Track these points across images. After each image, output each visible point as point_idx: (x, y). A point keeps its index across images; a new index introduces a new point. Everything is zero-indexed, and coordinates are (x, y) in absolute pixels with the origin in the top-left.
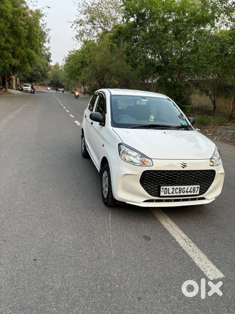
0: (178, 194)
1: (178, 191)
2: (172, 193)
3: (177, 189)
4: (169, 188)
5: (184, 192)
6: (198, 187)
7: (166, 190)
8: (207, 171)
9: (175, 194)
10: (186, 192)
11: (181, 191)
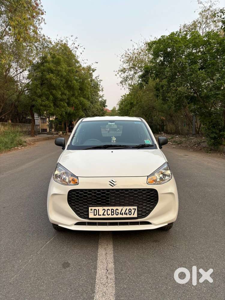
0: (110, 216)
1: (109, 212)
2: (103, 215)
3: (108, 210)
4: (98, 210)
5: (117, 214)
6: (135, 209)
7: (95, 211)
8: (144, 190)
9: (107, 216)
10: (120, 214)
11: (113, 212)
